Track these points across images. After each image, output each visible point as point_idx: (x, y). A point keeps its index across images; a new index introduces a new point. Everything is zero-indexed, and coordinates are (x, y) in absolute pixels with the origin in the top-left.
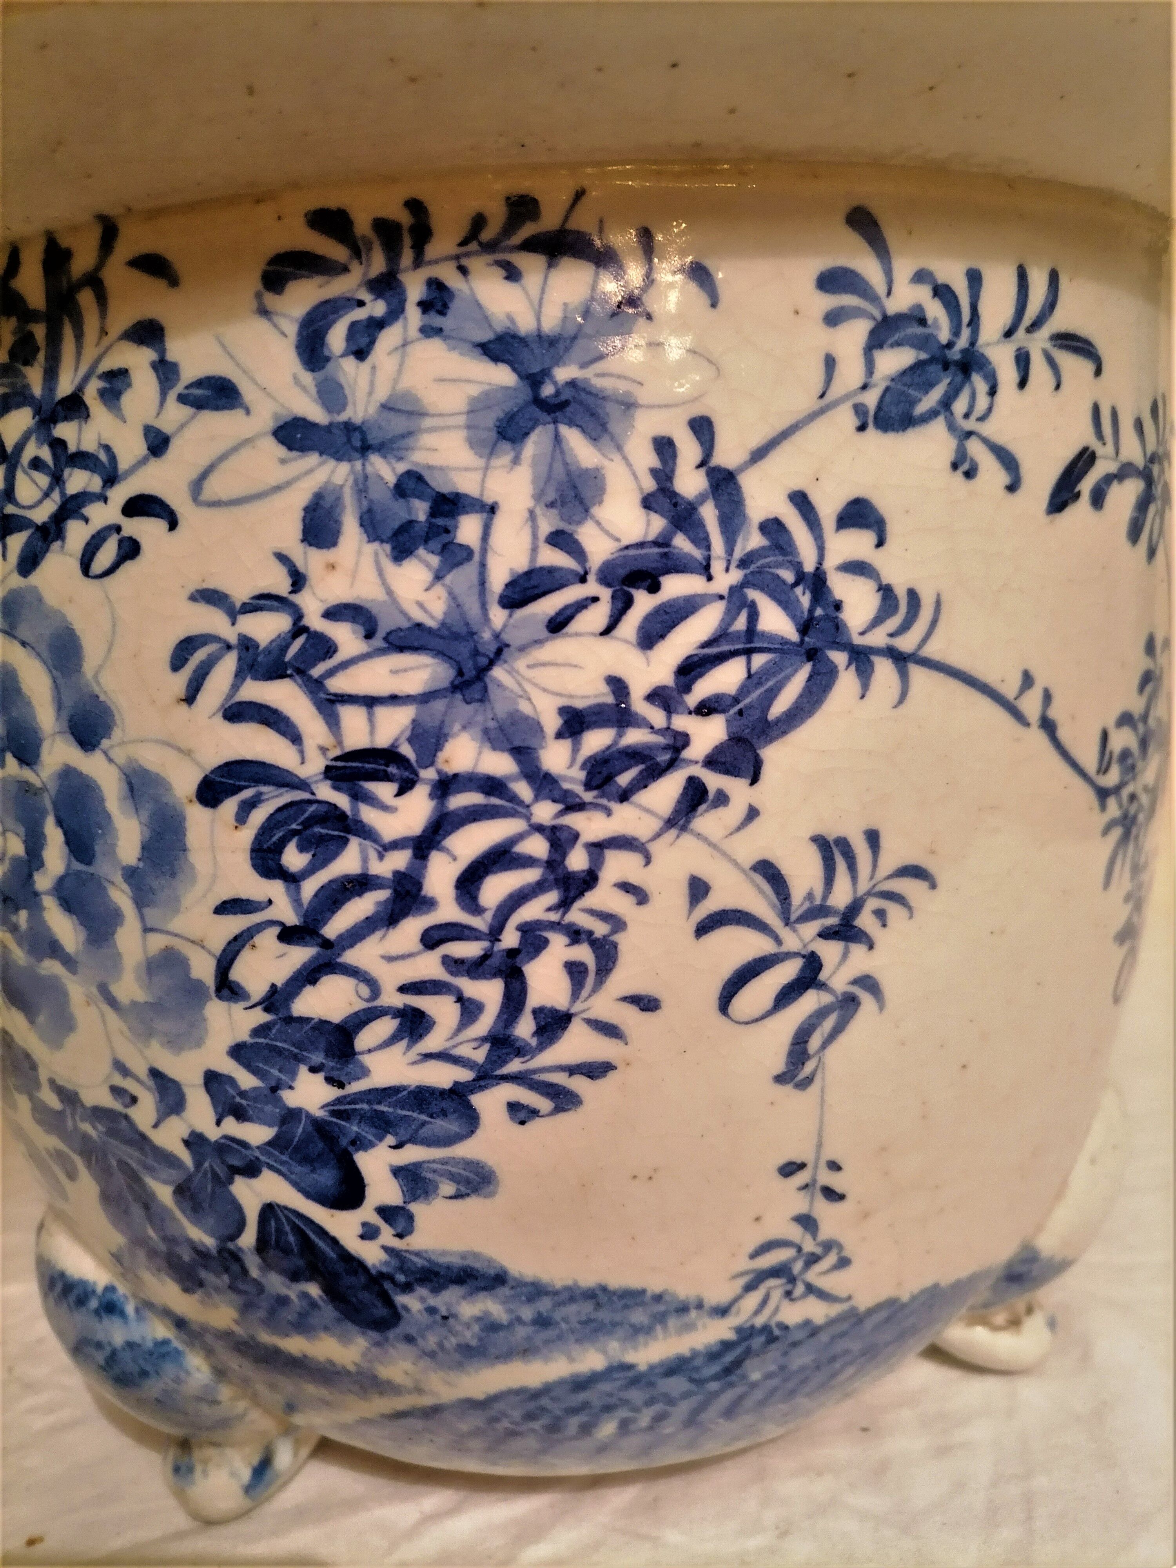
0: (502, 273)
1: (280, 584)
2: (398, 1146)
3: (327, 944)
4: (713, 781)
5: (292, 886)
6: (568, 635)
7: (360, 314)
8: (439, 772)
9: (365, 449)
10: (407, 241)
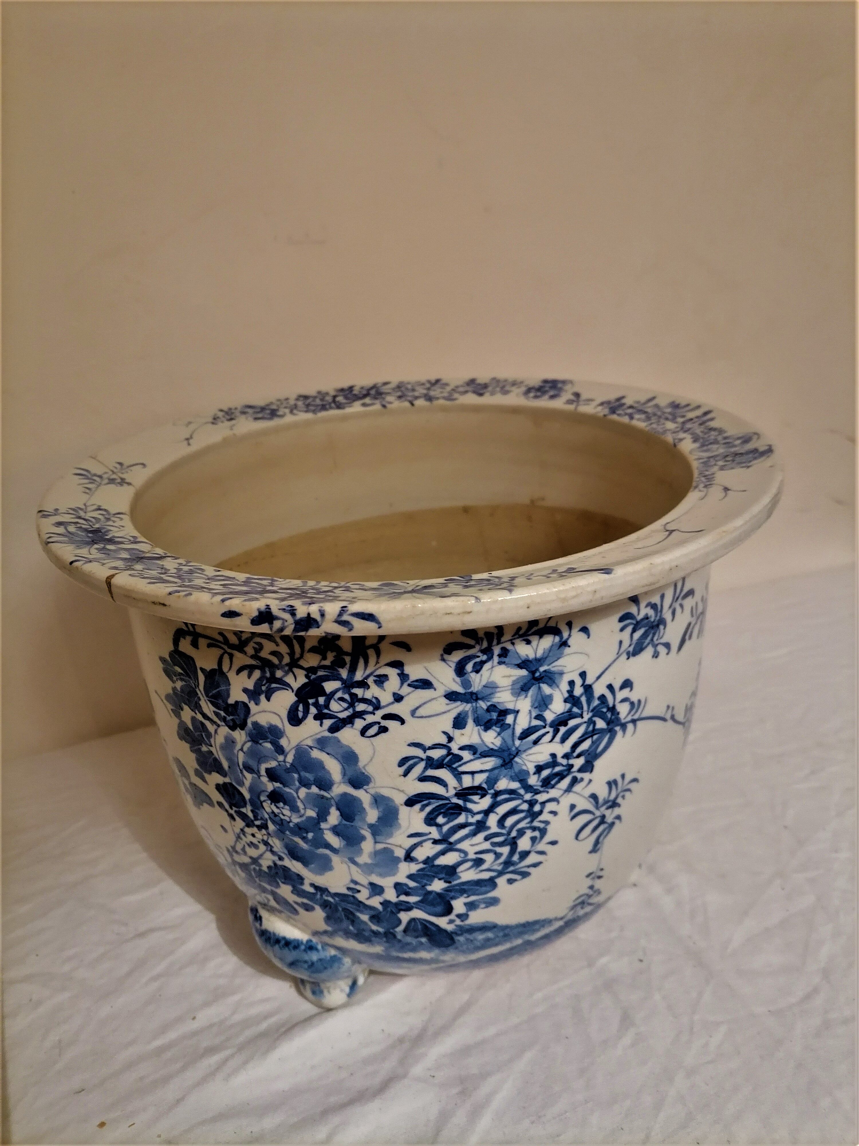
0: (525, 642)
1: (444, 740)
2: (468, 897)
3: (451, 843)
4: (579, 775)
5: (439, 828)
6: (540, 744)
7: (478, 660)
8: (495, 790)
9: (477, 699)
10: (495, 638)
